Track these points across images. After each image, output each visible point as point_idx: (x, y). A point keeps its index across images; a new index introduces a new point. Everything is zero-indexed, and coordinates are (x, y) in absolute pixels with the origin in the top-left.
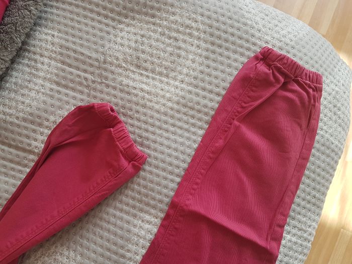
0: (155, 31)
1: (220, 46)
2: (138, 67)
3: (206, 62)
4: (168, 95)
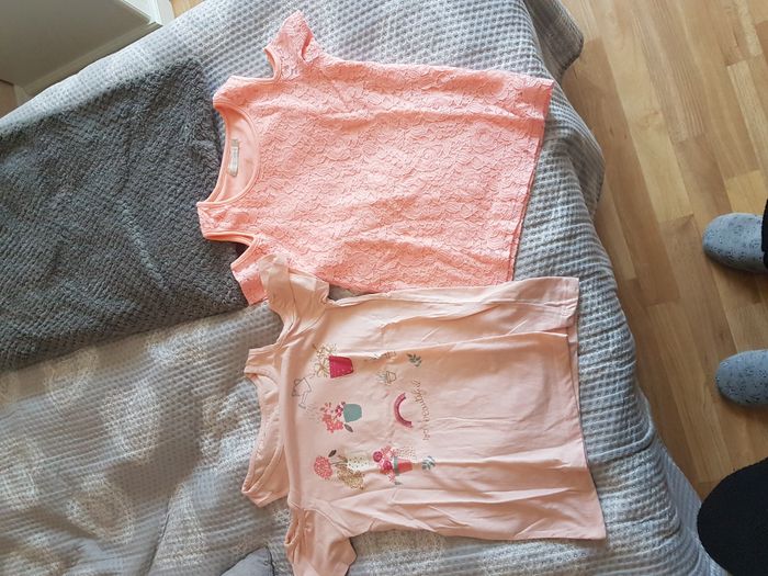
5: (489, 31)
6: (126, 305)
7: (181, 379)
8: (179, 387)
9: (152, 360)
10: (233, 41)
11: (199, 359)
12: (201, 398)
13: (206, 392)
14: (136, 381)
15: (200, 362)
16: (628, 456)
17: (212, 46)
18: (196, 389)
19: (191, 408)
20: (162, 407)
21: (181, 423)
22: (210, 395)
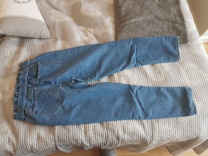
0: (197, 71)
1: (204, 87)
2: (187, 71)
3: (199, 86)
4: (185, 81)
5: (183, 127)
6: (123, 13)
7: (100, 24)
8: (98, 23)
9: (107, 18)
10: (192, 54)
11: (105, 30)
12: (94, 29)
13: (96, 30)
14: (102, 12)
15: (104, 30)
16: (55, 141)
17: (192, 48)
18: (97, 27)
19: (92, 25)
20: (94, 18)
21: (89, 22)
22: (95, 31)
